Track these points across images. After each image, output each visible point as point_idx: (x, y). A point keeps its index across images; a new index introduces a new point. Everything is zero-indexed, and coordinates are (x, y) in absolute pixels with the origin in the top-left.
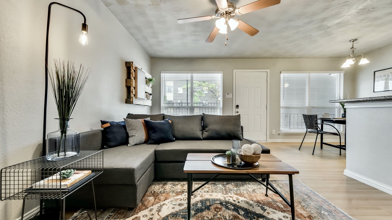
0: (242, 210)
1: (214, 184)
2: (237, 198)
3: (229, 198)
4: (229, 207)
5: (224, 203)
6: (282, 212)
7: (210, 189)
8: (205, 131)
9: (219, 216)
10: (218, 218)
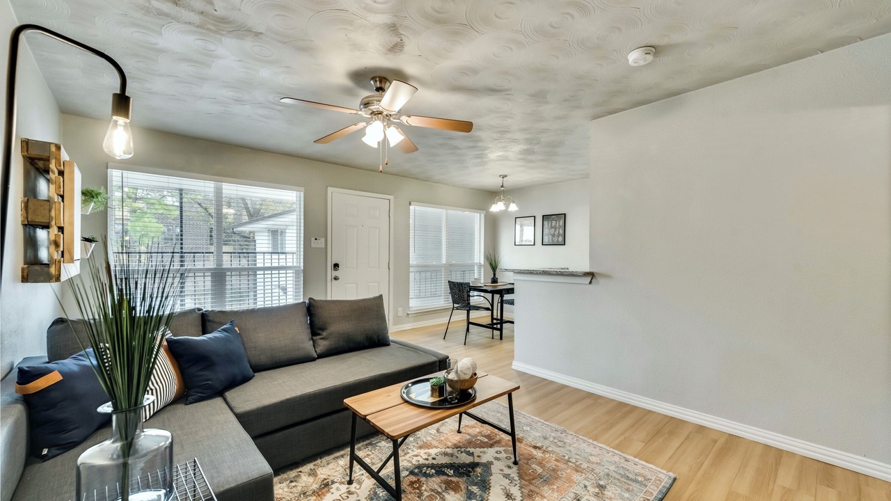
0: (448, 468)
1: (371, 444)
2: (425, 453)
3: (415, 458)
4: (428, 472)
5: (416, 471)
6: (490, 447)
7: (372, 456)
8: (321, 339)
9: (426, 494)
10: (427, 497)
